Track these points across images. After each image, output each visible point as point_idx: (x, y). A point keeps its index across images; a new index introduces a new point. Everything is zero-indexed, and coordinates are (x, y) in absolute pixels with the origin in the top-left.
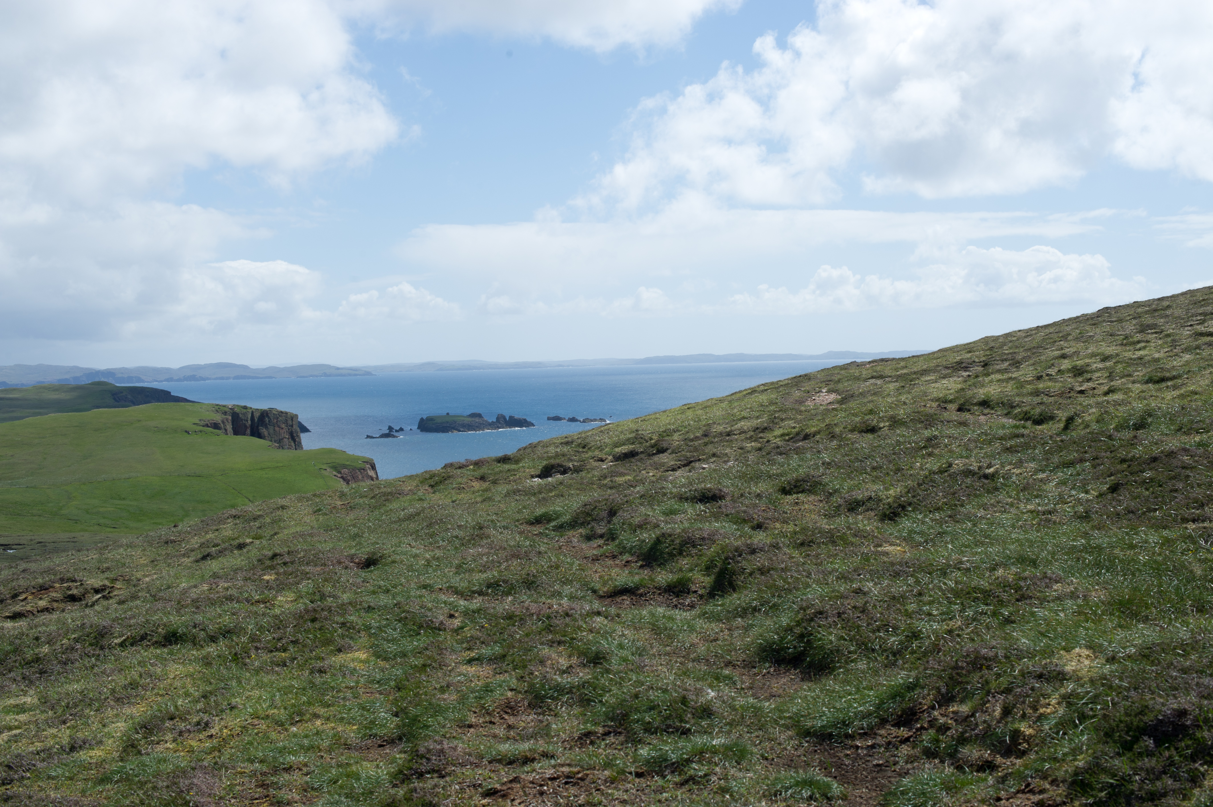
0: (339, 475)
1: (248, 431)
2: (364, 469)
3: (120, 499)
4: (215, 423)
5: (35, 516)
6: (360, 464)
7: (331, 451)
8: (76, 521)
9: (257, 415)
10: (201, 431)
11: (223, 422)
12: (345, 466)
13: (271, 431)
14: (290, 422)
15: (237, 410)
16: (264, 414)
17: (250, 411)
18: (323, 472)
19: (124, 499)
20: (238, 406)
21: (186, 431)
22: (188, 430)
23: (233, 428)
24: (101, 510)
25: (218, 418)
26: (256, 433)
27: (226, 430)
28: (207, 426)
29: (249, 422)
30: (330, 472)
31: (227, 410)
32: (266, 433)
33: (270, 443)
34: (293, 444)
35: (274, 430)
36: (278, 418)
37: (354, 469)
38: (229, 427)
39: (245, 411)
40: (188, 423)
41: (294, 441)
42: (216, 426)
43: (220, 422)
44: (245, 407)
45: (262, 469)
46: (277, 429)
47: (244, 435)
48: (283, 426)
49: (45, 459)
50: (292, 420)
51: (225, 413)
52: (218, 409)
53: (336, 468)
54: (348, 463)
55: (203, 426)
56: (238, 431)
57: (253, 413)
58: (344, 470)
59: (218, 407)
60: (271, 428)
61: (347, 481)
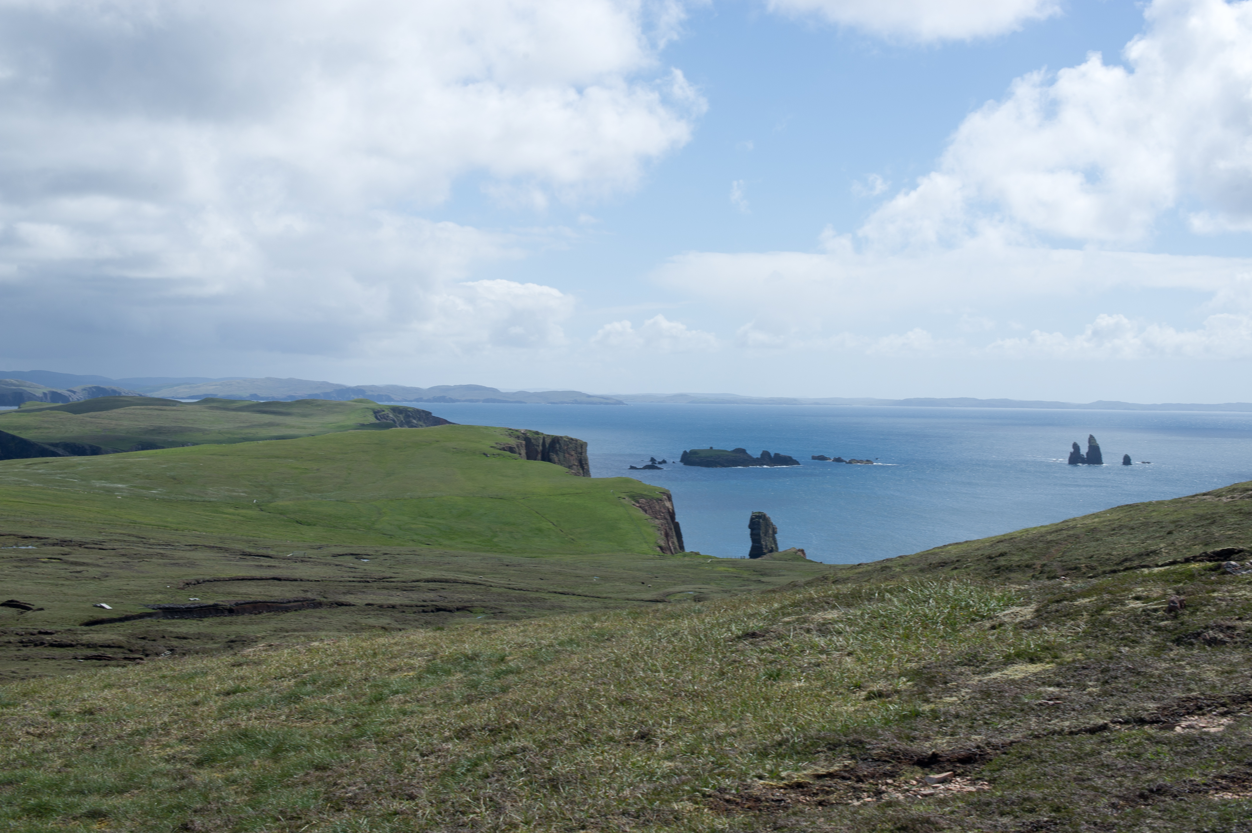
0: (638, 505)
1: (539, 456)
2: (661, 500)
3: (428, 517)
4: (510, 447)
5: (350, 529)
6: (657, 495)
7: (627, 481)
8: (391, 536)
9: (548, 441)
10: (499, 455)
11: (518, 446)
12: (642, 496)
13: (562, 458)
14: (579, 450)
15: (529, 435)
16: (556, 440)
17: (542, 436)
18: (622, 500)
19: (432, 517)
20: (530, 431)
21: (485, 454)
22: (486, 452)
23: (527, 453)
24: (413, 526)
25: (513, 442)
26: (546, 458)
27: (520, 454)
28: (504, 449)
29: (541, 448)
30: (627, 501)
31: (520, 434)
32: (556, 459)
33: (567, 470)
34: (581, 471)
35: (564, 457)
36: (568, 445)
37: (652, 499)
38: (523, 452)
39: (536, 436)
40: (486, 445)
41: (583, 468)
42: (511, 450)
43: (515, 446)
44: (537, 433)
45: (563, 495)
46: (567, 455)
47: (535, 459)
48: (573, 453)
49: (350, 474)
50: (582, 447)
51: (518, 437)
52: (512, 433)
53: (635, 497)
54: (645, 493)
55: (500, 449)
56: (531, 455)
57: (544, 438)
58: (642, 501)
59: (510, 431)
60: (561, 455)
61: (646, 511)
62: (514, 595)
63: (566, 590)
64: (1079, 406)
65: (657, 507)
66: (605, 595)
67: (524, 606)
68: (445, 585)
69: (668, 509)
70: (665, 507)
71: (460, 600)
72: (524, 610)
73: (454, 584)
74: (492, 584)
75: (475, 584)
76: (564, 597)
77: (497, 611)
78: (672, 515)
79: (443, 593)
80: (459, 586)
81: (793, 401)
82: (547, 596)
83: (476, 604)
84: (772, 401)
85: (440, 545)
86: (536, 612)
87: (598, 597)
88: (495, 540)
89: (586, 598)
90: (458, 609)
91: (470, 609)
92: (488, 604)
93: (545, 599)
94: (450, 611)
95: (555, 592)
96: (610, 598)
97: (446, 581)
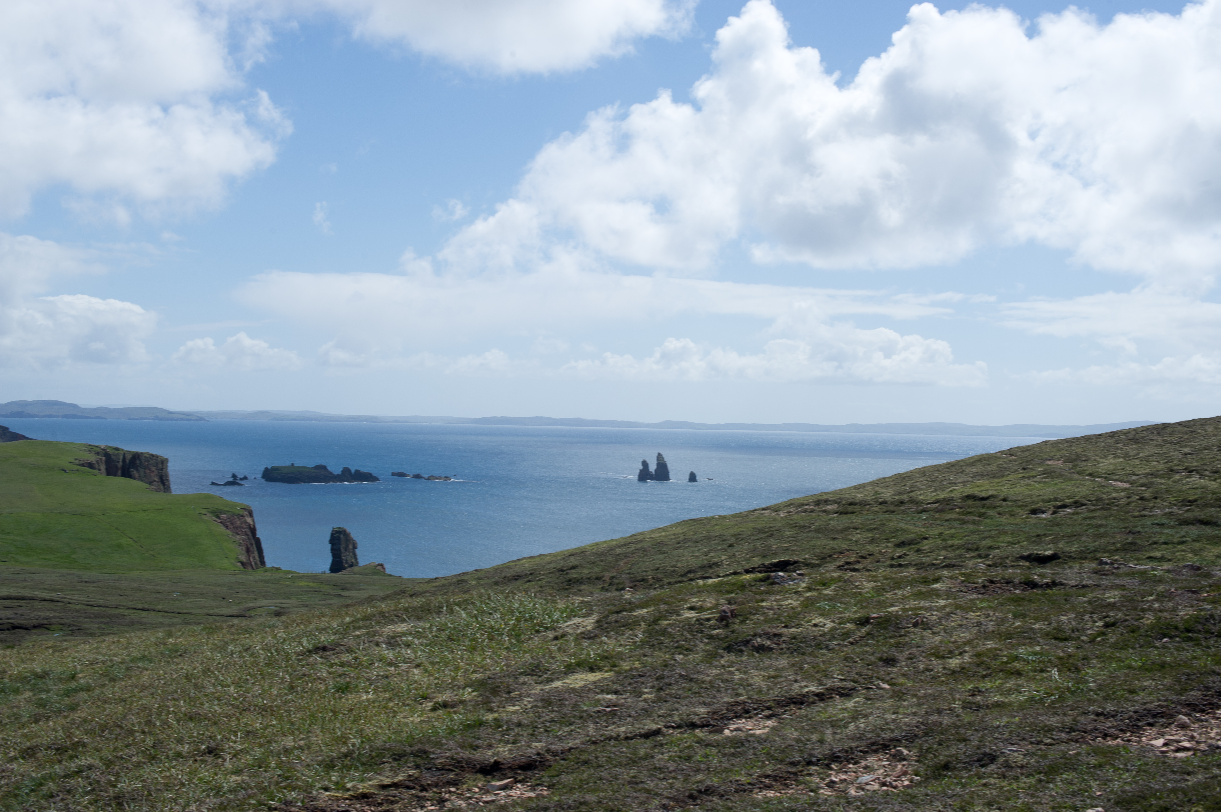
0: (219, 521)
1: (120, 472)
2: (242, 516)
4: (90, 463)
6: (238, 511)
7: (209, 497)
9: (128, 457)
10: (78, 470)
11: (97, 462)
12: (223, 512)
13: (142, 474)
14: (160, 466)
15: (109, 451)
16: (136, 456)
17: (122, 452)
18: (203, 516)
19: (8, 534)
20: (110, 447)
21: (63, 470)
23: (107, 469)
25: (92, 458)
26: (126, 473)
27: (100, 470)
28: (83, 465)
29: (121, 464)
30: (209, 517)
31: (100, 450)
32: (137, 475)
33: (147, 486)
34: (162, 487)
35: (145, 473)
36: (148, 461)
37: (233, 515)
38: (103, 467)
39: (116, 452)
40: (65, 461)
41: (164, 484)
42: (91, 466)
43: (94, 462)
44: (117, 449)
45: (143, 511)
46: (147, 471)
47: (115, 475)
48: (154, 469)
50: (162, 463)
51: (98, 453)
52: (91, 449)
53: (217, 513)
54: (226, 509)
55: (80, 465)
56: (111, 471)
57: (124, 454)
58: (224, 516)
59: (91, 447)
60: (142, 471)
61: (227, 527)
62: (92, 611)
63: (146, 606)
64: (648, 425)
65: (238, 523)
66: (185, 611)
67: (103, 622)
68: (21, 602)
69: (249, 525)
70: (246, 522)
71: (37, 617)
72: (104, 627)
73: (31, 601)
74: (71, 601)
75: (52, 601)
76: (144, 614)
77: (75, 628)
78: (253, 530)
79: (20, 611)
80: (36, 604)
81: (374, 419)
82: (126, 612)
83: (54, 621)
84: (352, 418)
85: (17, 562)
86: (114, 629)
87: (179, 613)
88: (74, 556)
89: (166, 614)
90: (35, 627)
91: (47, 626)
92: (66, 621)
93: (124, 615)
94: (27, 629)
95: (135, 609)
96: (190, 614)
97: (23, 598)
